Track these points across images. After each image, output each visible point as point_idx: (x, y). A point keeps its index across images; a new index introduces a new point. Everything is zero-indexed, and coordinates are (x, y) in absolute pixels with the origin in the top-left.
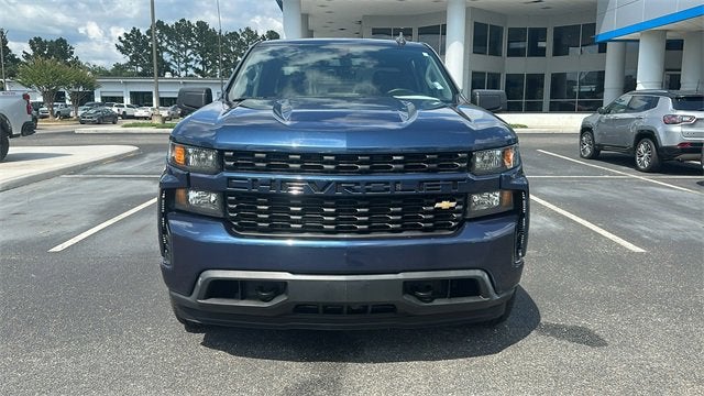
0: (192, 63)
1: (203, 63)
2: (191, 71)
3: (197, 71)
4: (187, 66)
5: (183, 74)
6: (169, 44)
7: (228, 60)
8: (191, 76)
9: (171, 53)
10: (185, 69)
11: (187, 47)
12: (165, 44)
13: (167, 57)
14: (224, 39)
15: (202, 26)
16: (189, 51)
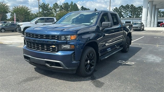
0: (129, 15)
1: (131, 14)
2: (128, 17)
3: (130, 16)
4: (127, 15)
5: (126, 17)
6: (124, 10)
7: (138, 13)
8: (128, 18)
9: (124, 12)
10: (127, 16)
11: (128, 11)
12: (122, 10)
13: (123, 13)
14: (137, 8)
15: (132, 5)
16: (128, 12)
